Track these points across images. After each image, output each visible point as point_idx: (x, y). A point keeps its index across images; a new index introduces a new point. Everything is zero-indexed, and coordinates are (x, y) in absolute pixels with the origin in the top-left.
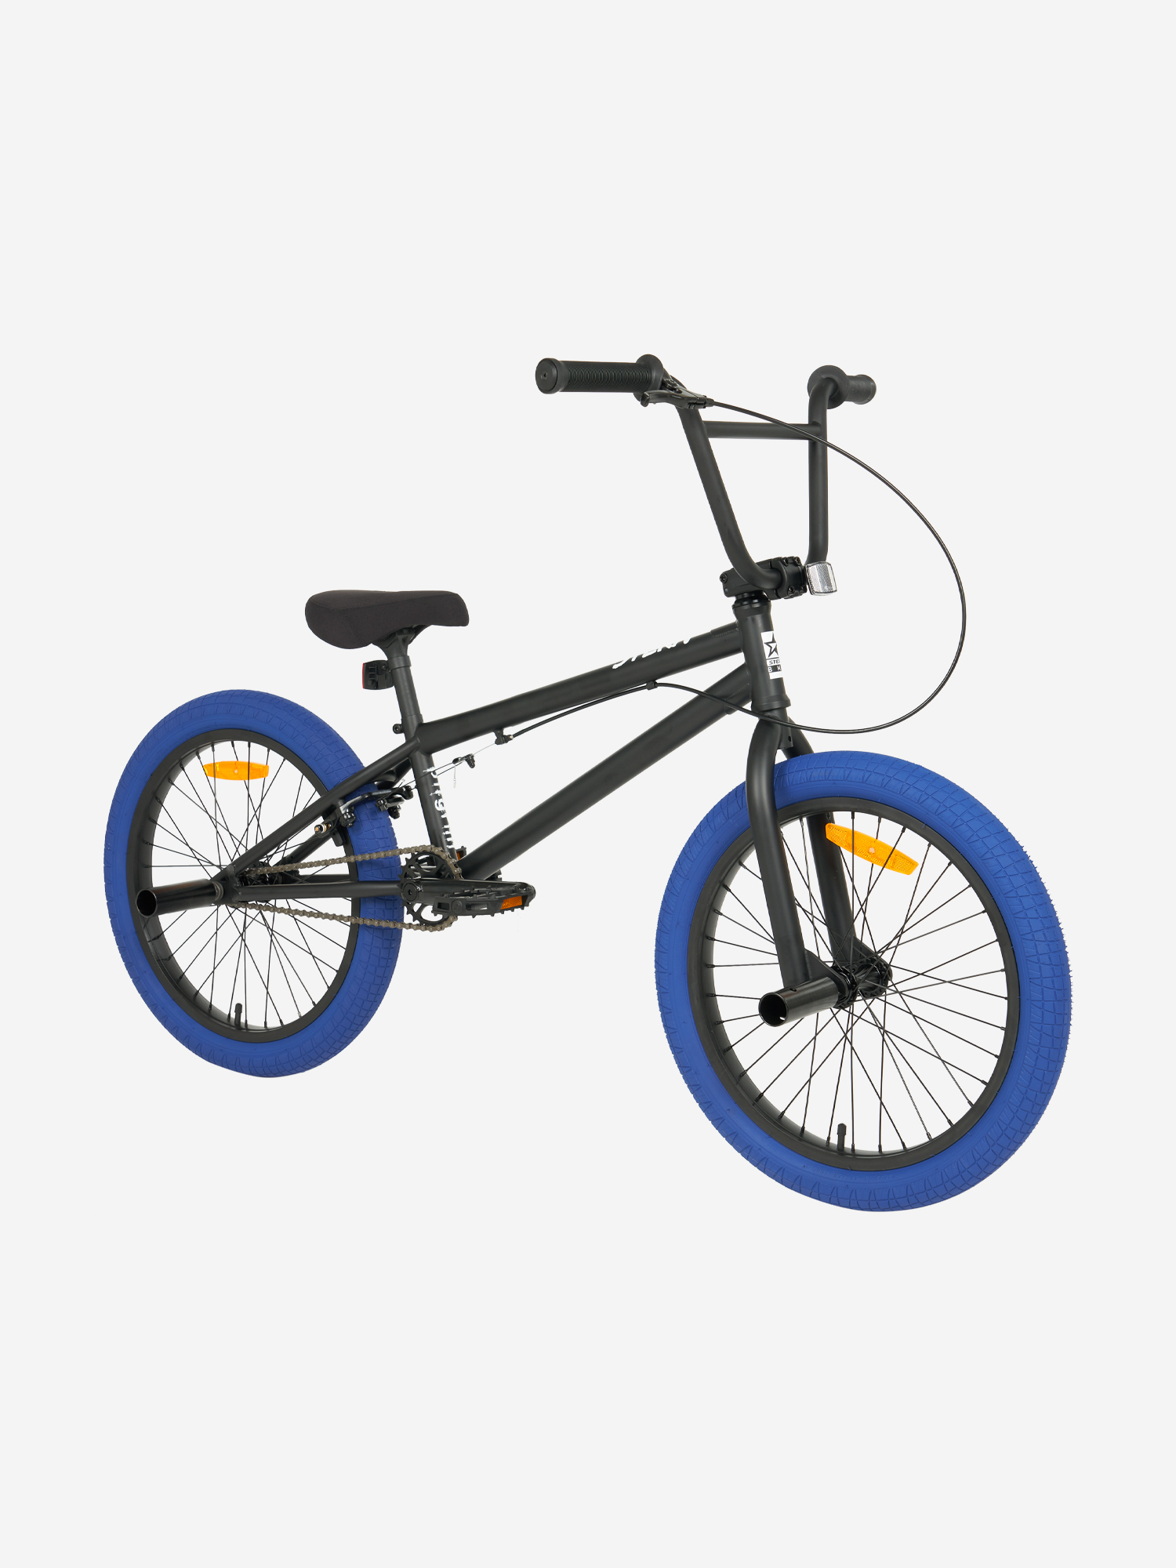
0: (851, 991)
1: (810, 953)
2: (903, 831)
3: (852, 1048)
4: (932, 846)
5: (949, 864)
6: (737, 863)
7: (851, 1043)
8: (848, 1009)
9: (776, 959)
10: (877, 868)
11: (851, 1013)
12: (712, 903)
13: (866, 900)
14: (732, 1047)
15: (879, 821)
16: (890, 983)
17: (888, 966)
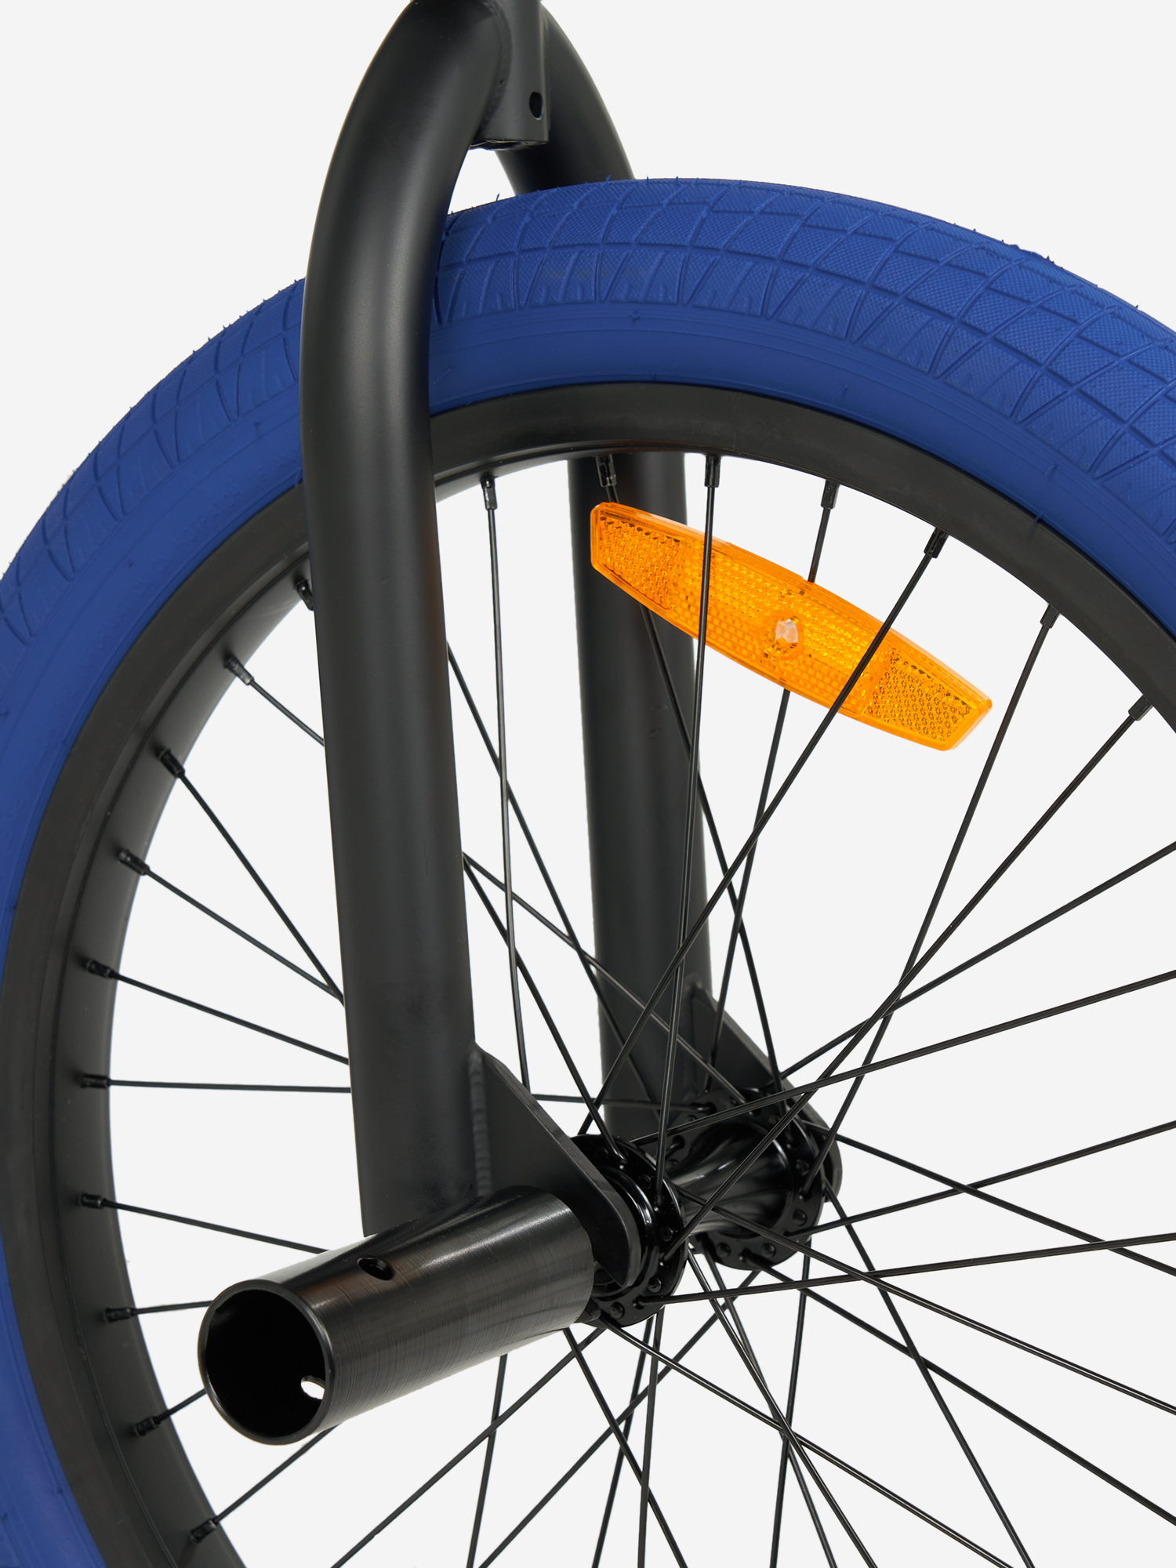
0: (656, 1255)
1: (489, 1064)
2: (933, 548)
3: (648, 1498)
4: (1062, 621)
5: (1137, 712)
6: (215, 659)
7: (643, 1476)
8: (637, 1330)
9: (342, 1075)
10: (806, 713)
11: (649, 1348)
12: (106, 820)
13: (749, 850)
14: (170, 1412)
15: (828, 501)
16: (828, 1214)
17: (826, 1137)
